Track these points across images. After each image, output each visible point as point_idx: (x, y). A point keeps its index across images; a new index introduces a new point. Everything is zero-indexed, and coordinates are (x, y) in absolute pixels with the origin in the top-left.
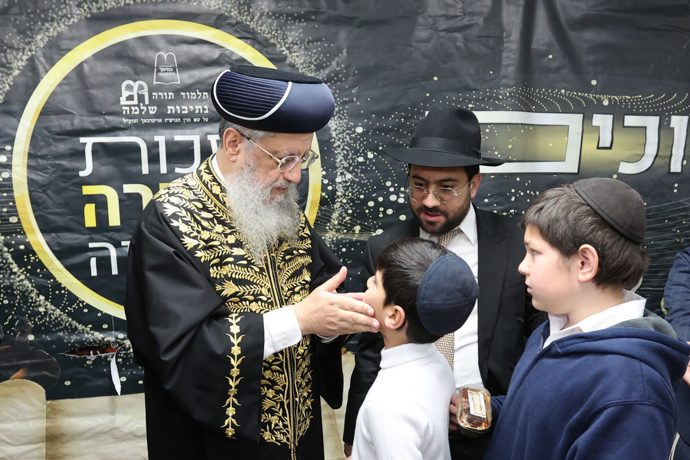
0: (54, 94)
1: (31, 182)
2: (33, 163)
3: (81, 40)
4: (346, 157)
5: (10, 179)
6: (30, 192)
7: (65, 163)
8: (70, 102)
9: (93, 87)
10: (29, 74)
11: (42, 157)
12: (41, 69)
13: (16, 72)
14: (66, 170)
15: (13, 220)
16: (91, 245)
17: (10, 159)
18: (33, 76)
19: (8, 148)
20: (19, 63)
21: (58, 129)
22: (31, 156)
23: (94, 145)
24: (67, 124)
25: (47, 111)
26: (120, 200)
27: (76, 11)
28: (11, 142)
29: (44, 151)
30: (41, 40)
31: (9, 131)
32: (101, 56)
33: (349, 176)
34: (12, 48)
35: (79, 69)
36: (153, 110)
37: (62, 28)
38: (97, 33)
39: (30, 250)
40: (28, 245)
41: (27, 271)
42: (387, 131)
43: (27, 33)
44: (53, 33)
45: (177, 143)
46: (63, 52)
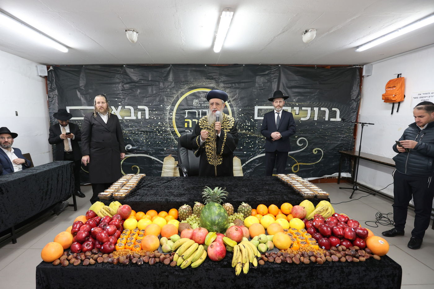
0: (181, 102)
1: (176, 118)
2: (176, 115)
3: (187, 92)
4: (237, 115)
5: (172, 117)
6: (175, 120)
7: (182, 115)
8: (184, 104)
9: (189, 101)
10: (177, 98)
11: (178, 114)
12: (179, 97)
13: (175, 98)
14: (182, 116)
15: (172, 125)
16: (186, 131)
17: (172, 114)
18: (178, 99)
19: (172, 112)
20: (175, 96)
21: (181, 109)
22: (176, 113)
23: (188, 112)
24: (183, 108)
25: (180, 105)
26: (192, 122)
27: (186, 87)
28: (173, 111)
29: (179, 113)
30: (180, 92)
31: (173, 109)
32: (190, 95)
33: (238, 119)
34: (175, 94)
35: (186, 98)
36: (199, 105)
37: (184, 90)
38: (190, 91)
39: (175, 131)
40: (174, 130)
41: (174, 135)
42: (246, 110)
43: (177, 91)
44: (182, 91)
45: (204, 112)
46: (183, 94)
